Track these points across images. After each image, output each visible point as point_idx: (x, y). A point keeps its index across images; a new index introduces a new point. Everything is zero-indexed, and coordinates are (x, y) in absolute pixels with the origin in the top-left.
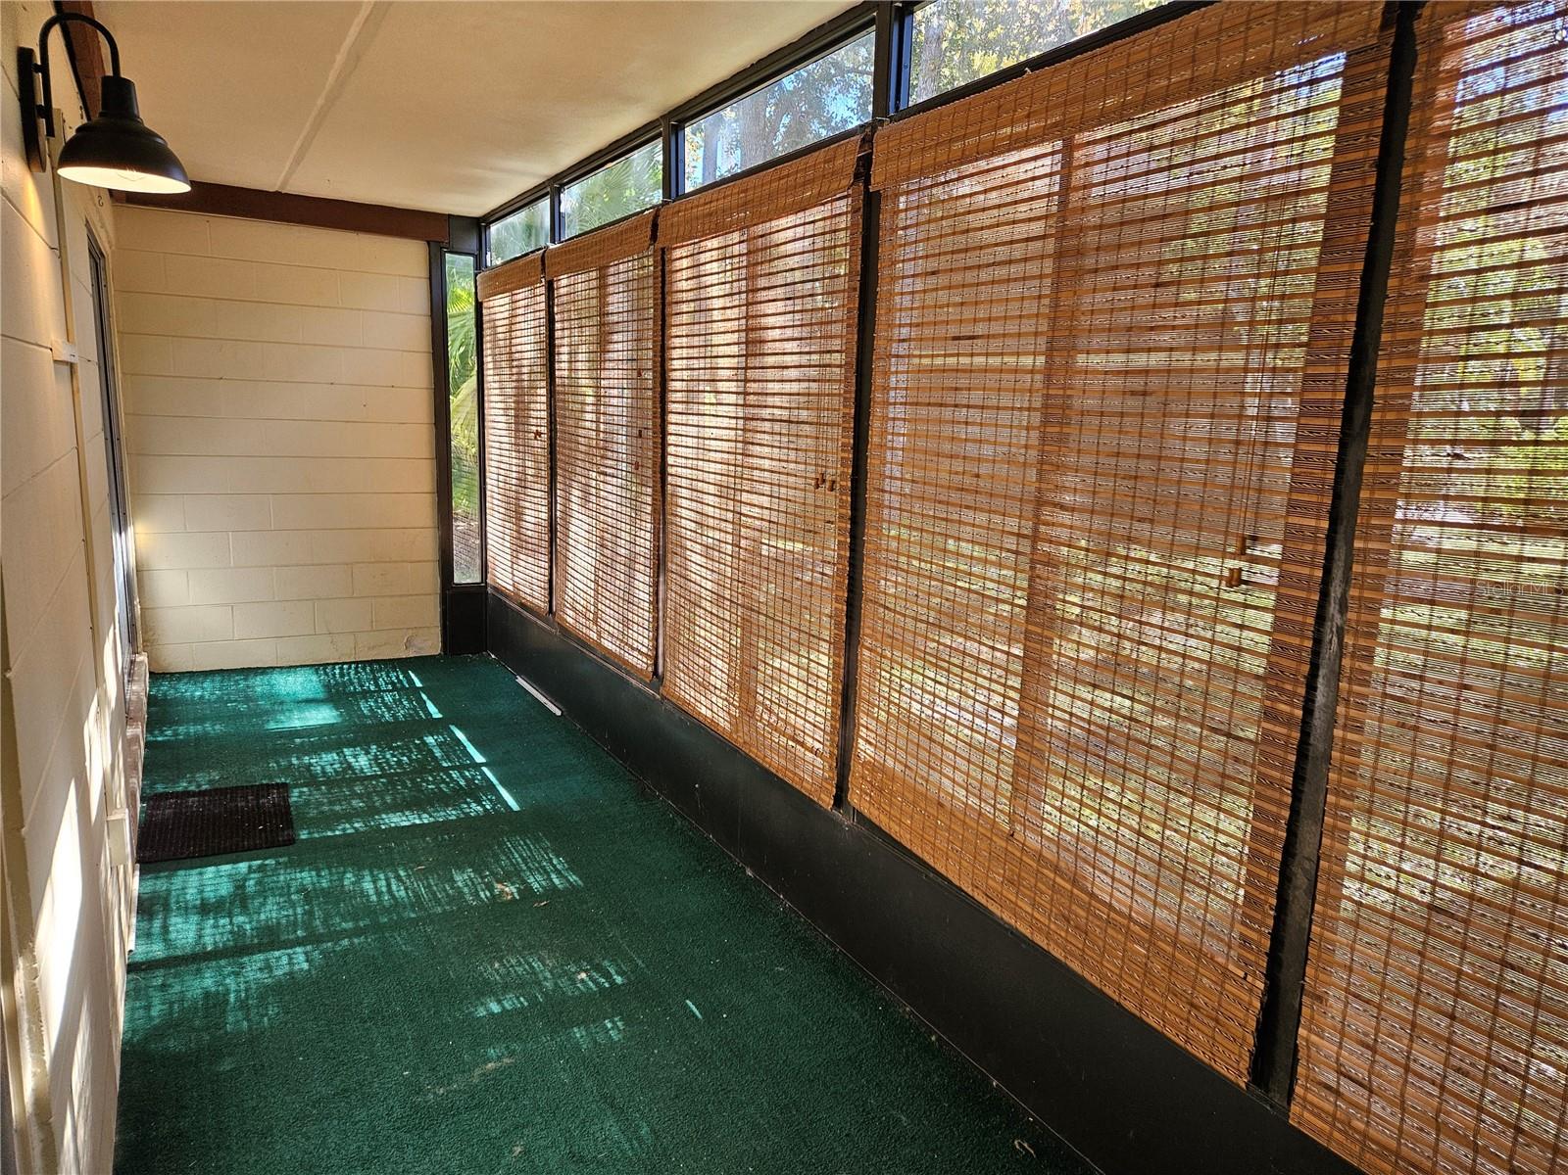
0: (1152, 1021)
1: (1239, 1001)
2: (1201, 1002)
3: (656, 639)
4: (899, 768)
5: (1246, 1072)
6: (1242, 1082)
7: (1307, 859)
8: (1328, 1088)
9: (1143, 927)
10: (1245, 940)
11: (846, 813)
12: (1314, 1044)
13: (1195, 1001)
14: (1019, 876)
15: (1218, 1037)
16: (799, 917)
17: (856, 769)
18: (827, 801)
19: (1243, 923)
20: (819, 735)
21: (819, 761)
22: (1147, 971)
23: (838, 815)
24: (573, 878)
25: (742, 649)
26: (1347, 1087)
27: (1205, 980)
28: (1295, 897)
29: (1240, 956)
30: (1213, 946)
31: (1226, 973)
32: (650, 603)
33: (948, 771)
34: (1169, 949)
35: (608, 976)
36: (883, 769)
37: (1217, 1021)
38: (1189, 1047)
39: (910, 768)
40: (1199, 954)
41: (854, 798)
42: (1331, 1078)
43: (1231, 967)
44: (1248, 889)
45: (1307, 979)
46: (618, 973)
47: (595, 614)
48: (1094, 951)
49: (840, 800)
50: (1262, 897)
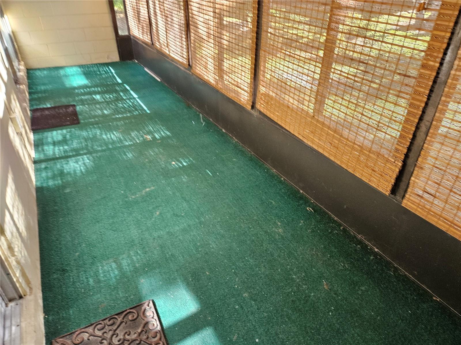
0: (357, 175)
1: (391, 169)
2: (377, 169)
3: (188, 52)
4: (274, 95)
5: (389, 191)
6: (387, 194)
7: (427, 121)
8: (419, 196)
9: (359, 146)
10: (397, 150)
11: (255, 111)
12: (416, 182)
13: (375, 169)
14: (315, 130)
15: (381, 180)
16: (239, 144)
17: (259, 96)
18: (249, 107)
19: (397, 144)
20: (246, 85)
21: (246, 94)
22: (358, 160)
23: (253, 112)
24: (168, 133)
25: (218, 54)
26: (426, 196)
27: (379, 163)
28: (420, 135)
29: (394, 155)
30: (384, 152)
31: (388, 160)
32: (185, 38)
33: (292, 95)
34: (368, 153)
35: (181, 163)
36: (269, 95)
37: (381, 175)
38: (370, 183)
39: (278, 95)
40: (379, 154)
41: (258, 106)
42: (420, 193)
43: (390, 159)
44: (402, 132)
45: (418, 162)
46: (184, 162)
47: (167, 44)
48: (339, 153)
49: (253, 107)
50: (407, 135)
